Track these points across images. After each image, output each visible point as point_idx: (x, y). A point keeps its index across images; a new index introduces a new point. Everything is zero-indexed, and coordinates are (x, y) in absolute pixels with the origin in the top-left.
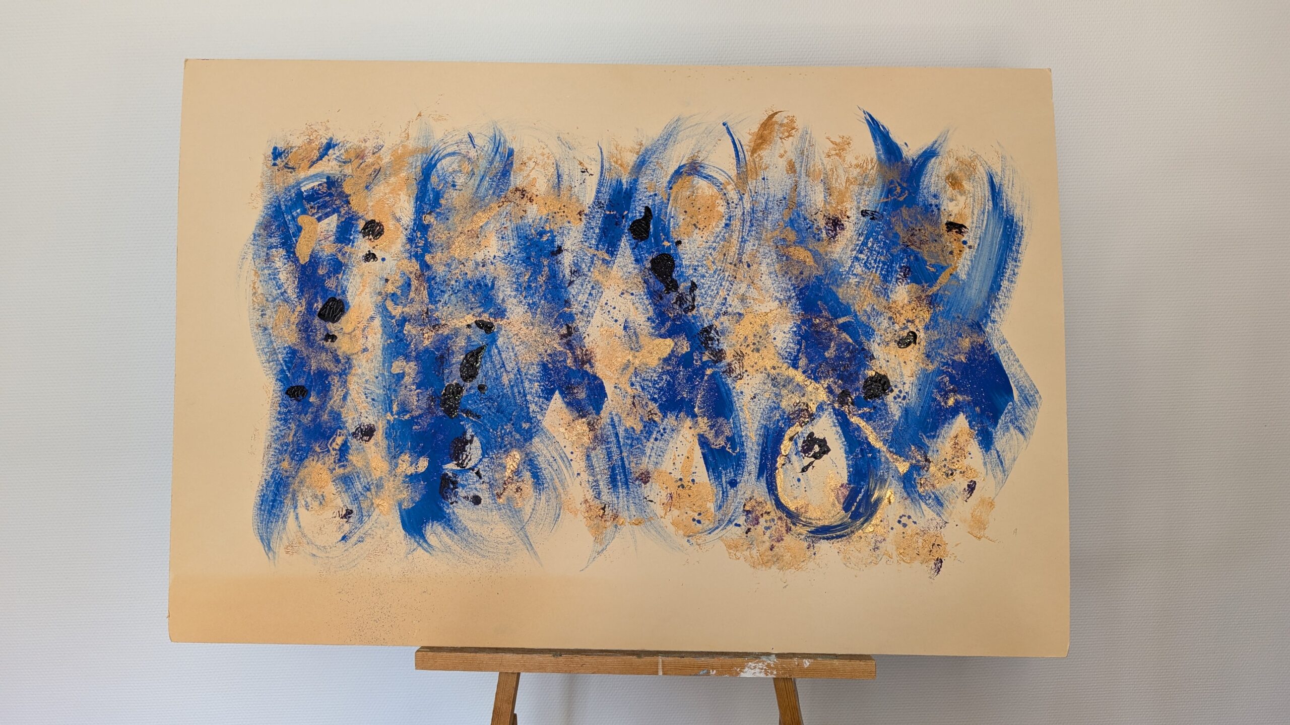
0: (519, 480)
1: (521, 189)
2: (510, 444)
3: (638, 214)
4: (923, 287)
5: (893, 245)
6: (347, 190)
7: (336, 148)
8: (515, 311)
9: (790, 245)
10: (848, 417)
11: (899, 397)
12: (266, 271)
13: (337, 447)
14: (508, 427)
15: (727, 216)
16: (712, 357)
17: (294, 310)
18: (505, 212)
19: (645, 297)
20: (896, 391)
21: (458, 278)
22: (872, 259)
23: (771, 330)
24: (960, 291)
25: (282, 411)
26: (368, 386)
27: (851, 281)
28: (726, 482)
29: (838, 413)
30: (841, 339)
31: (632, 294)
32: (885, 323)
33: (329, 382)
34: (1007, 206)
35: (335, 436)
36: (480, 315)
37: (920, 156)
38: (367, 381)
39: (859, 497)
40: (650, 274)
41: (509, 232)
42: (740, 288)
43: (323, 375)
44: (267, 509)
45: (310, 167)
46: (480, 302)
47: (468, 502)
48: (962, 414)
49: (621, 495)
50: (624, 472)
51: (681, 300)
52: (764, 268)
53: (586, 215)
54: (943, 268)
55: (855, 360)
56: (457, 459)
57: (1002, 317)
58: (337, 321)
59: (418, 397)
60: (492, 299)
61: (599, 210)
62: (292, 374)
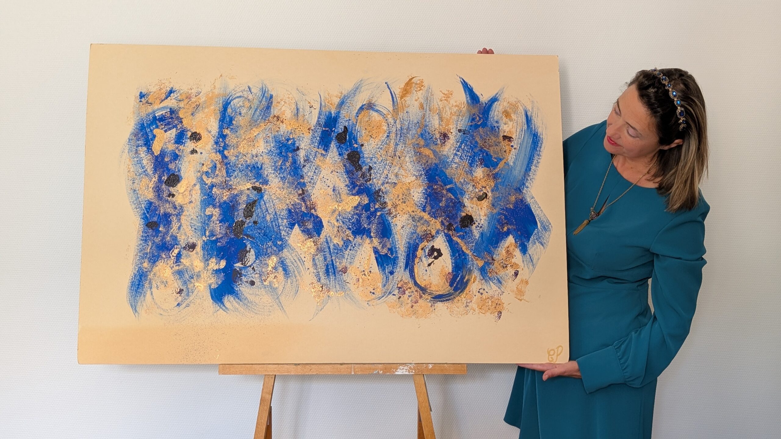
0: (276, 272)
1: (277, 116)
2: (271, 253)
3: (340, 130)
4: (490, 169)
5: (475, 147)
6: (181, 116)
7: (175, 93)
8: (274, 181)
9: (421, 147)
10: (452, 237)
11: (478, 227)
12: (135, 159)
13: (175, 255)
14: (270, 244)
15: (388, 131)
16: (380, 206)
17: (151, 180)
18: (268, 128)
19: (344, 174)
20: (477, 224)
21: (242, 163)
22: (464, 155)
23: (411, 192)
24: (510, 171)
25: (144, 235)
26: (192, 221)
27: (453, 166)
28: (388, 272)
29: (447, 235)
30: (448, 196)
31: (337, 172)
32: (471, 188)
33: (170, 219)
34: (534, 127)
35: (173, 249)
36: (254, 183)
37: (489, 101)
38: (192, 219)
39: (458, 279)
40: (347, 162)
41: (271, 139)
42: (395, 169)
43: (167, 216)
44: (135, 290)
45: (160, 103)
46: (254, 176)
47: (248, 284)
48: (511, 235)
49: (332, 280)
50: (333, 267)
51: (363, 175)
52: (407, 159)
53: (312, 130)
54: (501, 160)
55: (455, 207)
56: (242, 261)
57: (531, 185)
58: (175, 186)
59: (220, 227)
60: (261, 175)
61: (319, 128)
62: (150, 215)
